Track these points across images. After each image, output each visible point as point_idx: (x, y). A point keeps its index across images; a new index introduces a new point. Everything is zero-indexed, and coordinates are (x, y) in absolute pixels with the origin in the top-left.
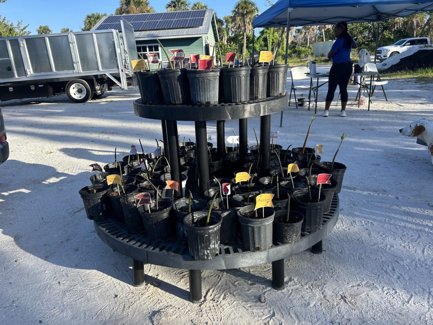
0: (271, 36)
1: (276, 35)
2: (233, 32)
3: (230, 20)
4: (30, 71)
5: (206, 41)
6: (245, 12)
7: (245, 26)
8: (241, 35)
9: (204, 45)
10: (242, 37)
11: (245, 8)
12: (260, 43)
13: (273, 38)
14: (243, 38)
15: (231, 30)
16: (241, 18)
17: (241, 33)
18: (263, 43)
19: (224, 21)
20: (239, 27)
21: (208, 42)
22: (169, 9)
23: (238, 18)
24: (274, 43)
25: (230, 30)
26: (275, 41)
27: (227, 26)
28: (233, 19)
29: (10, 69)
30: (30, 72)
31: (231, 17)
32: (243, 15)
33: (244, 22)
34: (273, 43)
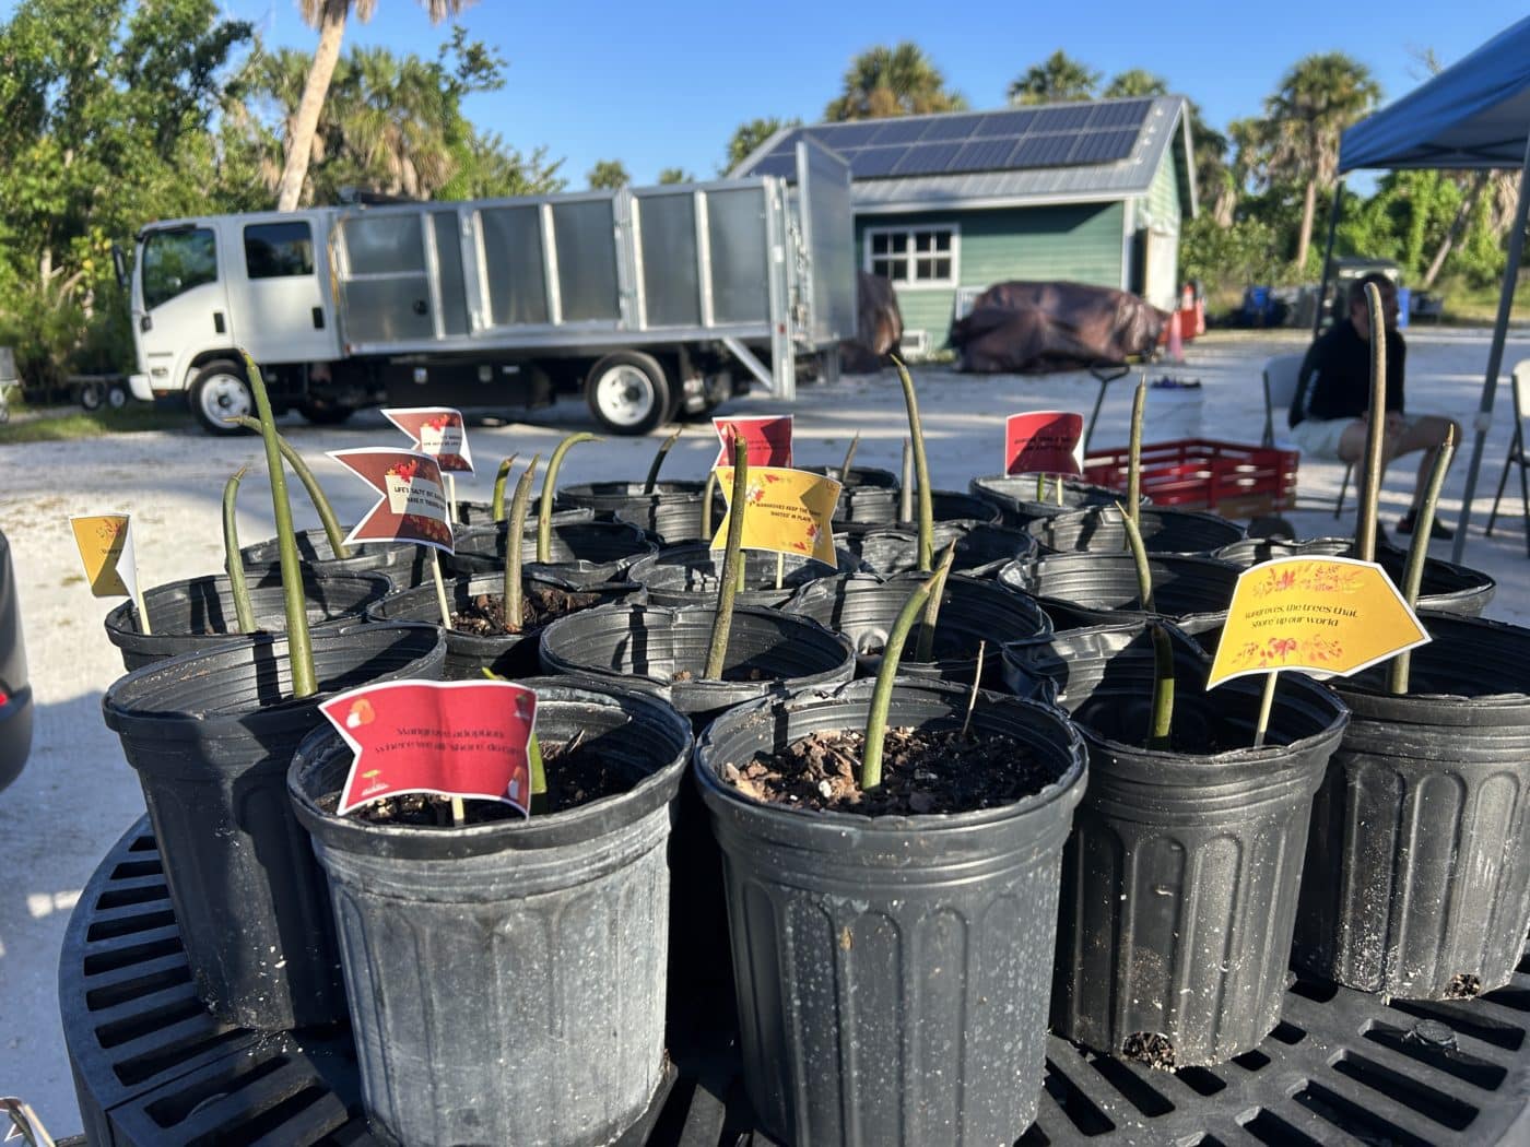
0: (1425, 194)
1: (1451, 189)
2: (1262, 180)
3: (1255, 134)
4: (483, 318)
5: (1138, 218)
6: (1322, 103)
7: (1315, 155)
8: (1293, 192)
9: (1129, 230)
10: (1299, 197)
11: (1326, 87)
12: (1372, 221)
13: (1435, 203)
14: (1301, 204)
15: (1256, 173)
16: (1303, 127)
17: (1297, 183)
18: (1386, 222)
19: (1229, 137)
20: (1291, 161)
21: (1149, 219)
22: (1018, 98)
23: (1290, 127)
24: (1437, 221)
25: (1250, 174)
26: (1442, 214)
27: (1239, 158)
28: (1269, 131)
29: (423, 308)
30: (481, 321)
31: (1260, 124)
32: (1311, 114)
33: (1314, 141)
34: (1430, 222)
